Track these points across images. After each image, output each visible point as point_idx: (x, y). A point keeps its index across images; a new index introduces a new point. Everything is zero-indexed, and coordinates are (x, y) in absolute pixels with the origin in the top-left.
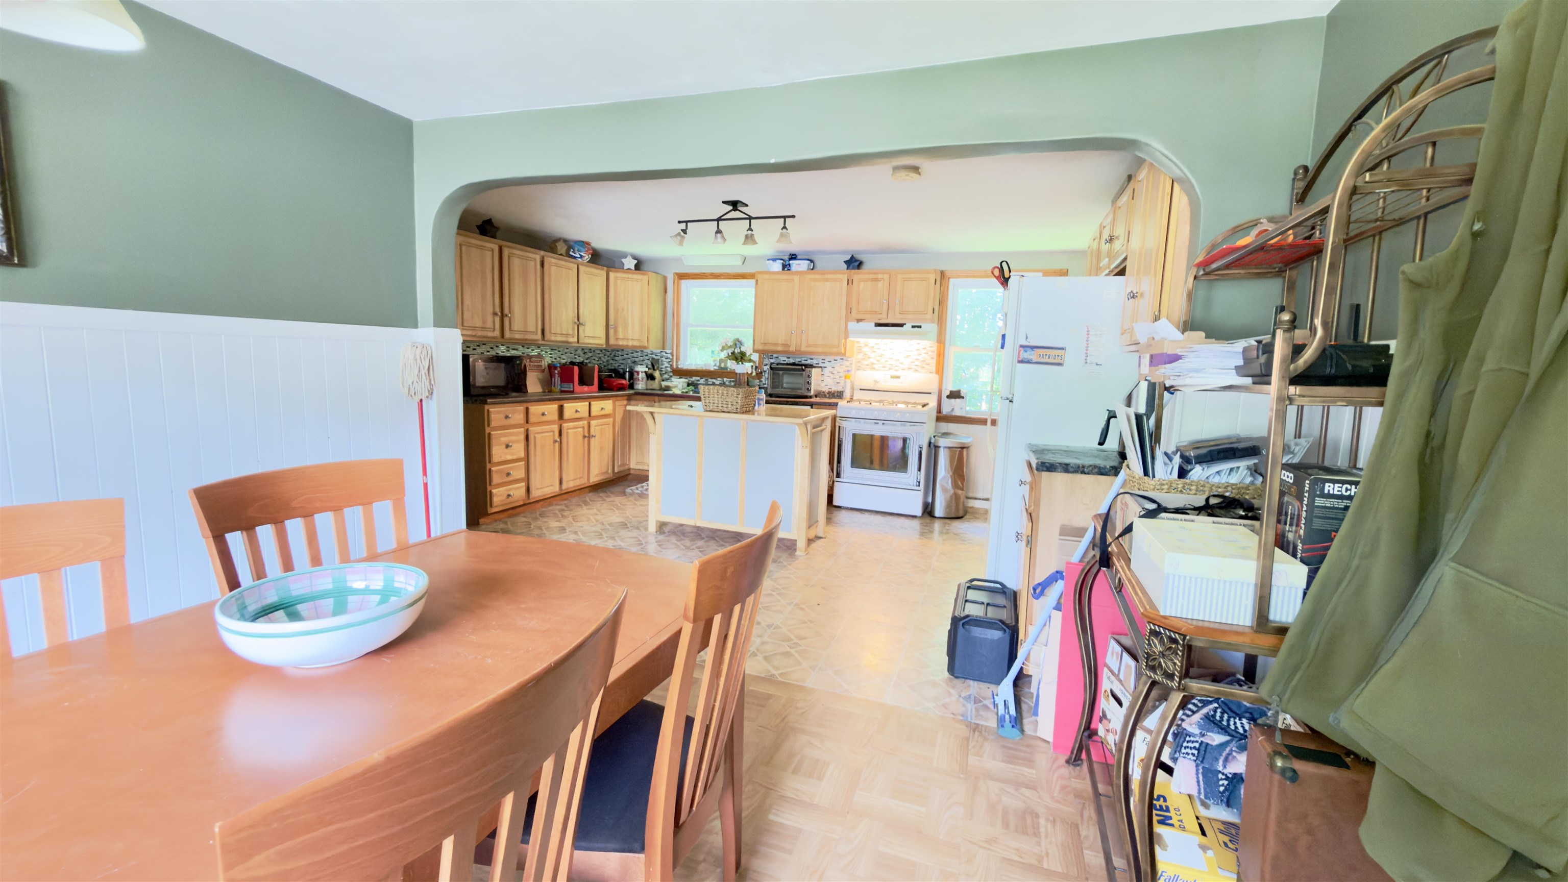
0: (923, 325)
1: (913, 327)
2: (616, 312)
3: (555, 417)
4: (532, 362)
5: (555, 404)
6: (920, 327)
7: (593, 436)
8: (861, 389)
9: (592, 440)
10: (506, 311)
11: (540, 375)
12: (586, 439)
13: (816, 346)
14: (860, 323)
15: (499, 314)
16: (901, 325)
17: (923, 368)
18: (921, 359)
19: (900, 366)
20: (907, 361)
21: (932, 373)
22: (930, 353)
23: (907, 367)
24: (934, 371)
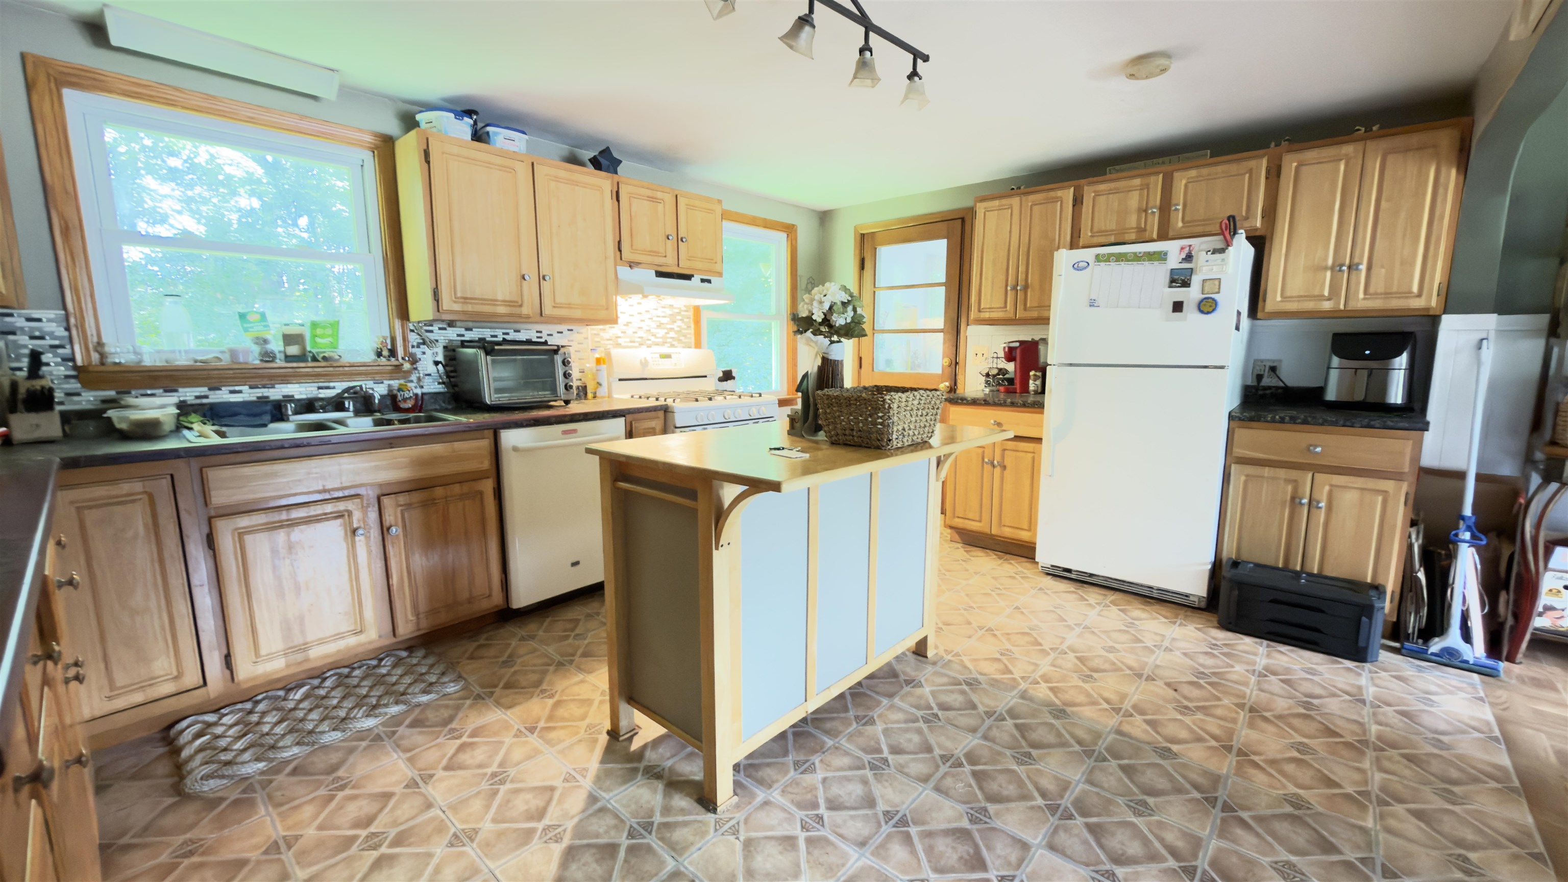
0: (712, 279)
1: (703, 281)
6: (709, 281)
8: (620, 380)
13: (569, 306)
14: (636, 270)
16: (688, 277)
17: (680, 341)
18: (677, 329)
19: (653, 338)
20: (661, 332)
21: (690, 347)
22: (686, 320)
23: (660, 340)
24: (693, 344)
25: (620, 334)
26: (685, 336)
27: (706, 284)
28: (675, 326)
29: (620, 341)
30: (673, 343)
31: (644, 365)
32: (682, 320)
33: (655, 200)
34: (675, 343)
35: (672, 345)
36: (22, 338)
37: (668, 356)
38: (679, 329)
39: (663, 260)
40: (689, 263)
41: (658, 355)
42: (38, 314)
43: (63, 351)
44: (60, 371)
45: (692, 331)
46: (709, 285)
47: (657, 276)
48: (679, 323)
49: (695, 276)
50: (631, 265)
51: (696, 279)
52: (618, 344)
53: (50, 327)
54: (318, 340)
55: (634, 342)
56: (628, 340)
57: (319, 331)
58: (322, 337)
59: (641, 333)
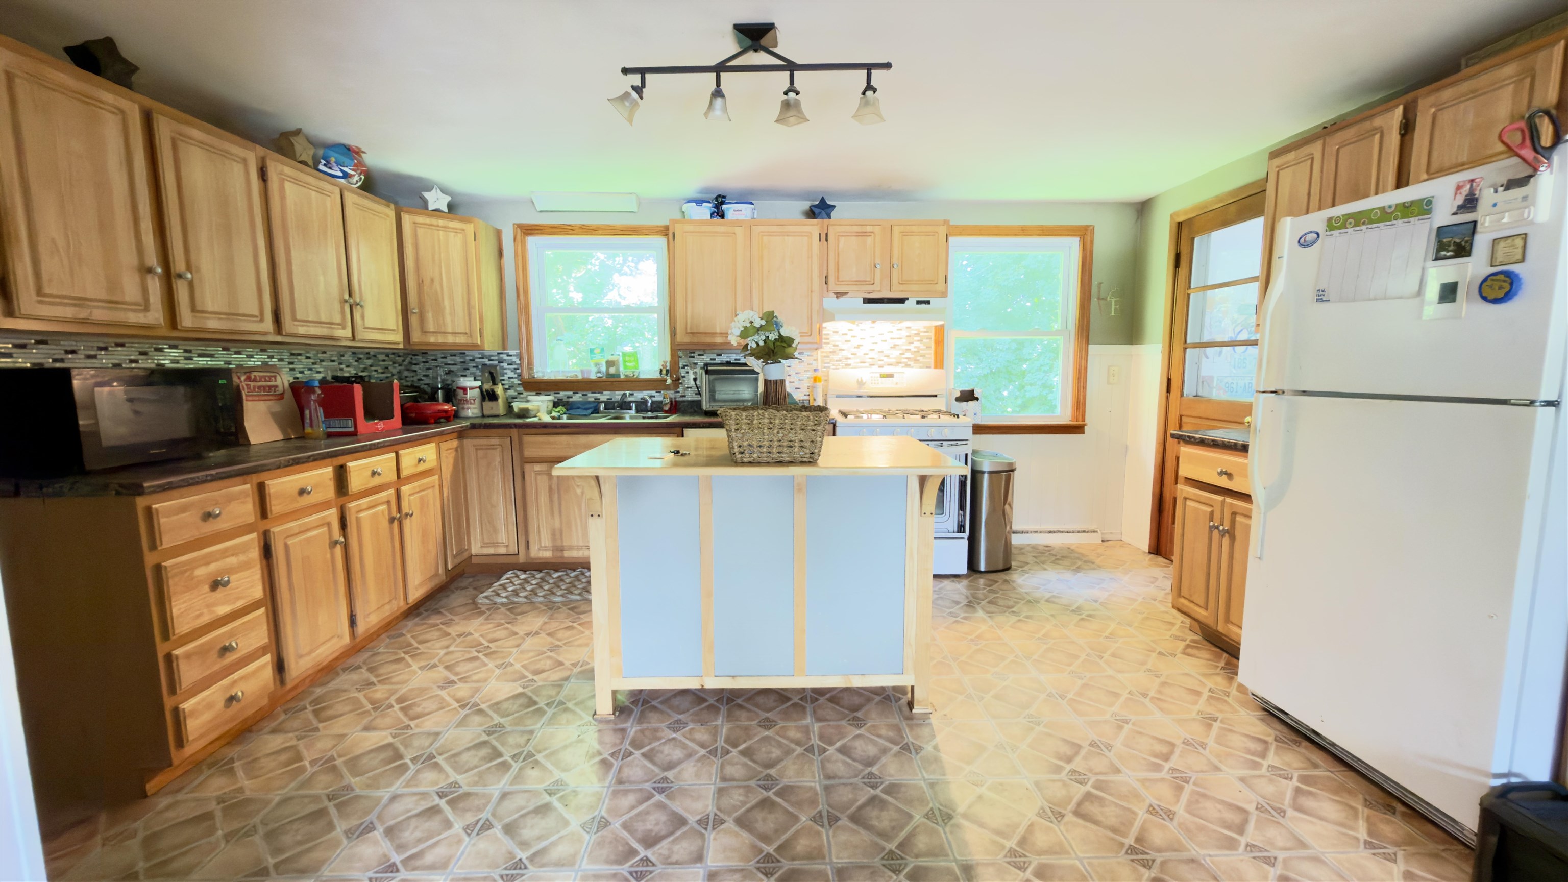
0: (930, 300)
1: (919, 302)
2: (420, 285)
3: (329, 491)
4: (255, 380)
5: (326, 466)
6: (928, 302)
7: (407, 515)
8: (837, 396)
9: (407, 523)
10: (179, 265)
11: (276, 407)
12: (396, 523)
14: (843, 299)
15: (159, 270)
16: (901, 301)
17: (916, 361)
18: (913, 349)
19: (886, 359)
20: (895, 353)
21: (930, 367)
22: (925, 341)
23: (894, 361)
24: (932, 365)
25: (850, 356)
26: (923, 356)
27: (923, 306)
28: (912, 347)
29: (849, 362)
30: (909, 363)
31: (861, 383)
32: (921, 341)
33: (863, 234)
34: (911, 363)
35: (907, 366)
36: (505, 365)
37: (890, 376)
38: (916, 350)
39: (870, 288)
40: (902, 287)
41: (879, 375)
42: (511, 352)
43: (518, 371)
44: (516, 381)
45: (932, 351)
46: (927, 306)
47: (864, 303)
48: (917, 344)
49: (907, 299)
50: (839, 295)
51: (911, 303)
52: (848, 365)
53: (514, 359)
54: (628, 364)
55: (864, 363)
56: (858, 361)
57: (627, 359)
58: (630, 362)
59: (872, 355)
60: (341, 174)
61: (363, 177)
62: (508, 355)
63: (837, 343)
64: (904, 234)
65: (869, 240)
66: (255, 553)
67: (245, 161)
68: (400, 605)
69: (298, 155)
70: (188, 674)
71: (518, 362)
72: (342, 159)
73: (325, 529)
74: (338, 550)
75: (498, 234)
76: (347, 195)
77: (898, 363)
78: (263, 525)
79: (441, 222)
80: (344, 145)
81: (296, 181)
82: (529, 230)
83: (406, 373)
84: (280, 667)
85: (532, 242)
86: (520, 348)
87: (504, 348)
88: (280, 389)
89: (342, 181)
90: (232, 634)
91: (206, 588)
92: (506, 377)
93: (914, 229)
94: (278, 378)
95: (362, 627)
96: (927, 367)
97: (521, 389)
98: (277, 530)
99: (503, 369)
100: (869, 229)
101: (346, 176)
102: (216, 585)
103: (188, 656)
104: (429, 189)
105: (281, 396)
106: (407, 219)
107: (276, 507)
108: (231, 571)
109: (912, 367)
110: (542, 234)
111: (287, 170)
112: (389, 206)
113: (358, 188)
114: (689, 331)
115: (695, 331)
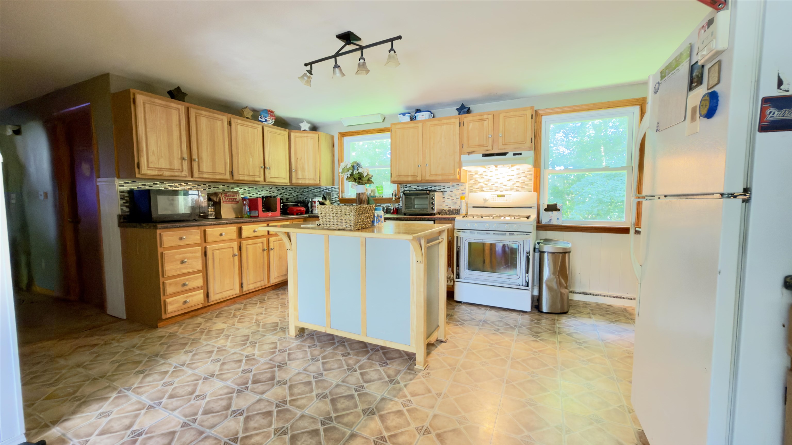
0: (523, 153)
1: (514, 154)
2: (297, 159)
4: (228, 196)
5: (235, 226)
6: (520, 154)
8: (473, 207)
9: (271, 252)
10: (195, 156)
11: (235, 206)
12: (265, 252)
13: (436, 175)
14: (471, 155)
16: (504, 154)
17: (523, 188)
19: (504, 187)
21: (531, 191)
22: (528, 176)
23: (509, 188)
24: (533, 190)
25: (484, 185)
26: (527, 185)
27: (517, 156)
28: (520, 180)
29: (484, 189)
30: (518, 189)
31: (485, 200)
32: (526, 176)
33: (483, 120)
34: (520, 189)
35: (517, 190)
36: (334, 192)
37: (503, 196)
38: (522, 181)
39: (486, 148)
40: (504, 147)
41: (496, 196)
42: (336, 187)
43: (338, 195)
44: (337, 199)
45: (532, 182)
46: (520, 156)
47: (483, 156)
48: (524, 178)
49: (508, 153)
50: (469, 153)
51: (510, 155)
52: (483, 191)
53: (337, 190)
54: (379, 191)
55: (492, 189)
56: (489, 188)
58: (380, 190)
59: (496, 185)
60: (265, 120)
61: (274, 121)
62: (335, 188)
63: (477, 179)
64: (505, 118)
65: (486, 123)
66: (199, 254)
67: (222, 120)
68: (265, 283)
69: (245, 115)
70: (170, 290)
71: (338, 191)
72: (266, 115)
73: (231, 249)
74: (236, 258)
75: (333, 137)
76: (265, 128)
77: (512, 189)
78: (204, 245)
79: (305, 135)
80: (266, 110)
81: (243, 125)
82: (343, 135)
83: (300, 196)
84: (207, 295)
85: (346, 139)
86: (339, 186)
87: (333, 185)
88: (238, 200)
89: (265, 123)
90: (187, 280)
91: (179, 262)
92: (334, 197)
93: (512, 114)
94: (237, 196)
95: (245, 289)
96: (529, 191)
97: (339, 202)
98: (210, 247)
99: (333, 193)
100: (485, 117)
101: (266, 121)
102: (182, 262)
103: (170, 284)
104: (302, 122)
105: (238, 202)
106: (293, 135)
107: (209, 239)
108: (188, 258)
109: (520, 191)
110: (348, 136)
111: (239, 121)
112: (286, 131)
113: (273, 125)
114: (397, 175)
115: (400, 175)
